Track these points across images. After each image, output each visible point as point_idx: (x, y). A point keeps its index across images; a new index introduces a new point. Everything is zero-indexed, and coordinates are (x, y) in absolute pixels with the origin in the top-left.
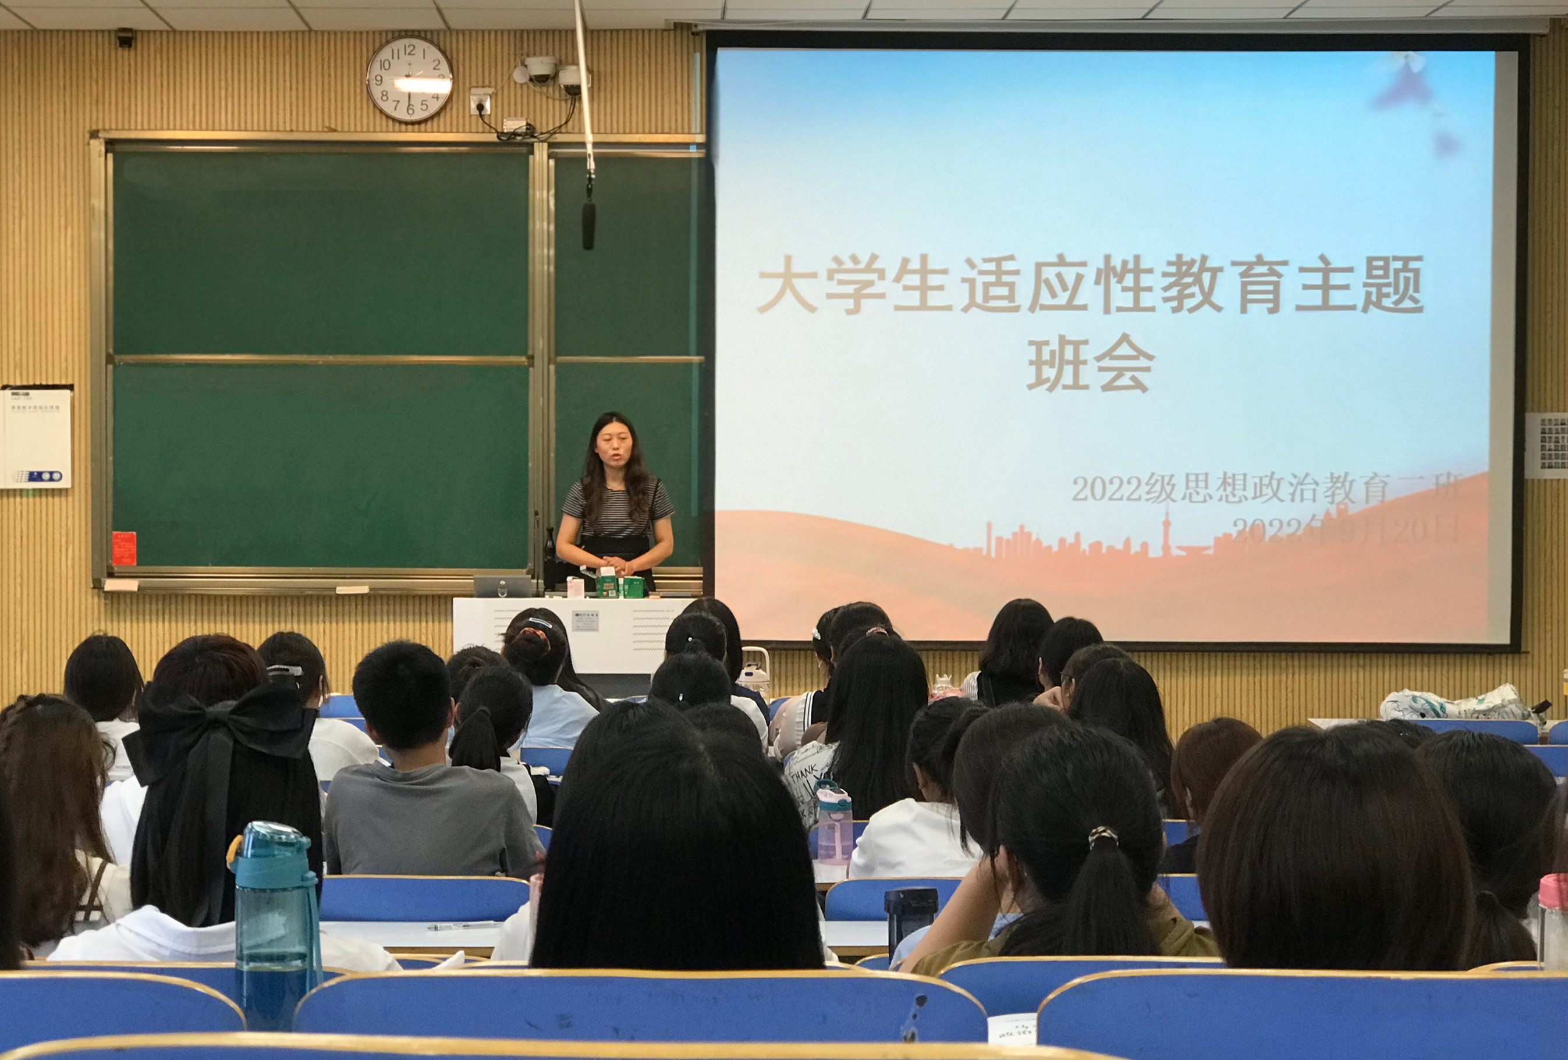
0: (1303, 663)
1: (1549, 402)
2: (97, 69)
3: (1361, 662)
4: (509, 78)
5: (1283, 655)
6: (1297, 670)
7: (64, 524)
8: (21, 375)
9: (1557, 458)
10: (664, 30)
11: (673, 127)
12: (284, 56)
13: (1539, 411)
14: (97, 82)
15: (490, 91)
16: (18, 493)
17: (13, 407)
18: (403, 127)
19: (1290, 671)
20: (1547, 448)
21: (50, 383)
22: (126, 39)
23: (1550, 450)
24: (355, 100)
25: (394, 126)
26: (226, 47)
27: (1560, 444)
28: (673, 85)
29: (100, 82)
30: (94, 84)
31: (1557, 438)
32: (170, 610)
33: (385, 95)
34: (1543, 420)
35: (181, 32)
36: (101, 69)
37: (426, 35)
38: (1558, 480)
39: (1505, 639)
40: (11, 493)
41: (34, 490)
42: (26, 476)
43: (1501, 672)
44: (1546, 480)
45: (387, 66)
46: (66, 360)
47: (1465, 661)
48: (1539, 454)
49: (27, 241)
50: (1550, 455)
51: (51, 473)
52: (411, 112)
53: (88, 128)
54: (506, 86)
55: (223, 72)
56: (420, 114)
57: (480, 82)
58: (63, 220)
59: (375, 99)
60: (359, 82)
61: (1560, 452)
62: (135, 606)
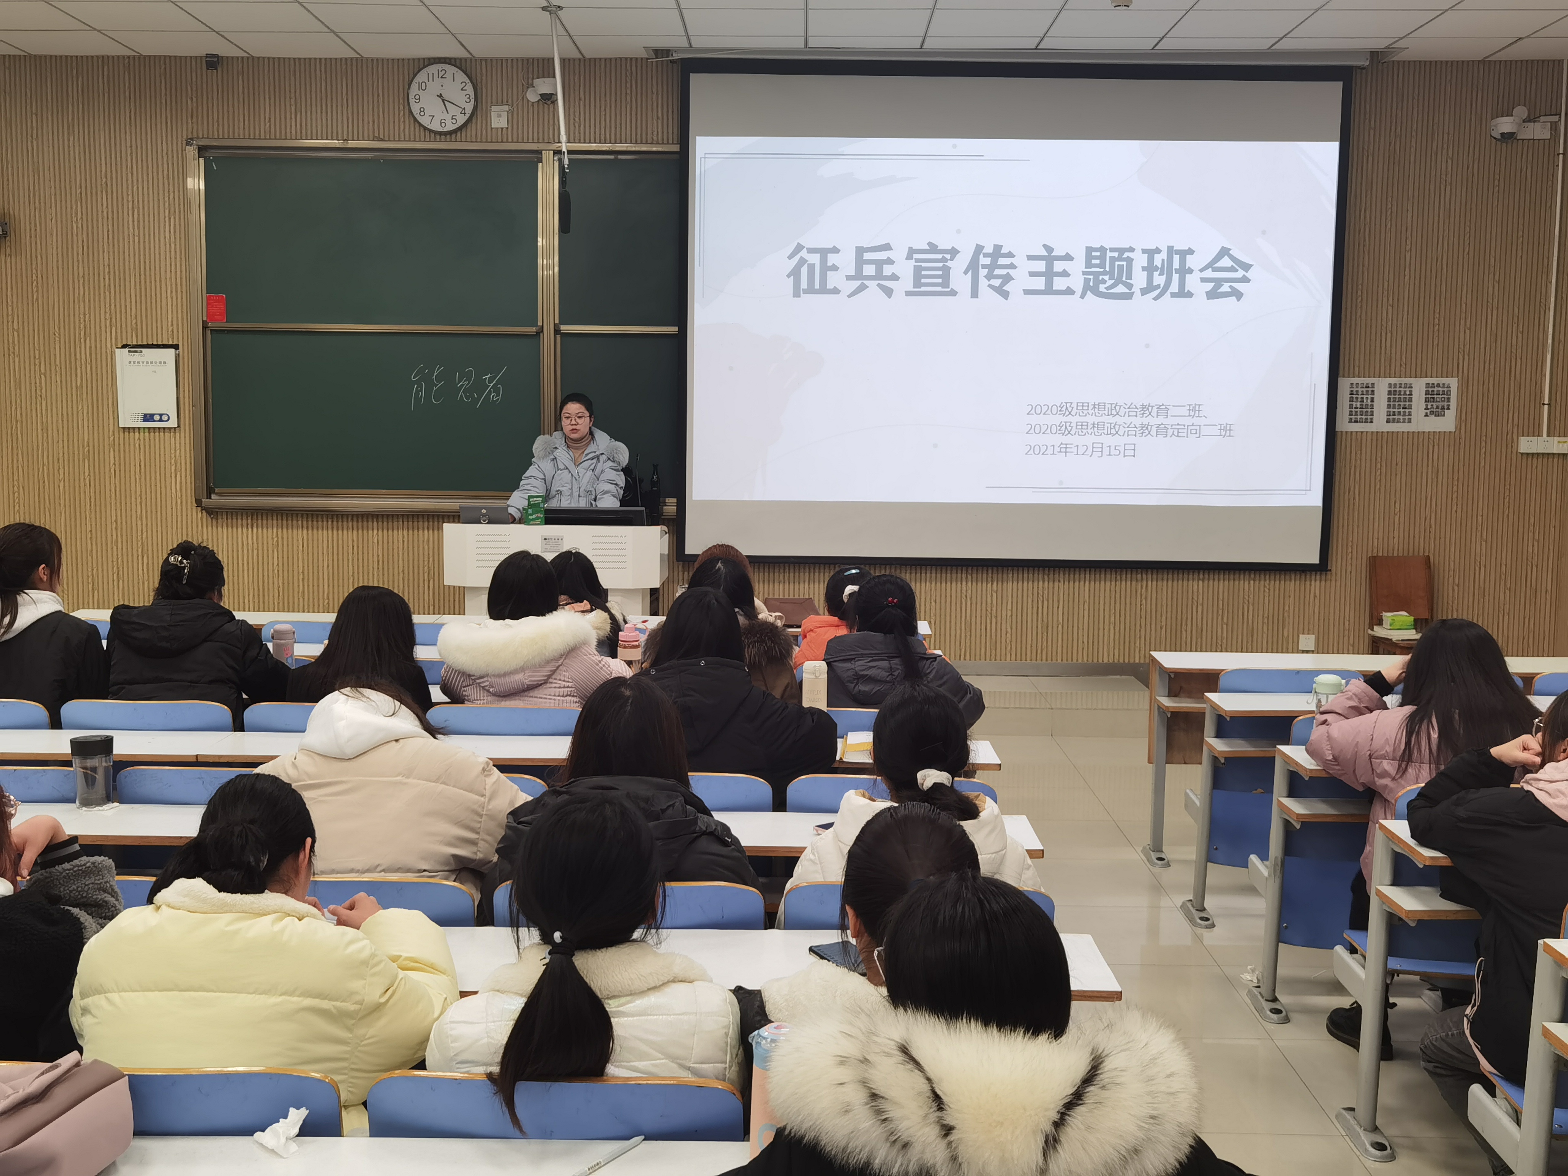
0: (1155, 576)
1: (1357, 369)
2: (192, 89)
3: (1201, 576)
4: (523, 98)
5: (1139, 570)
6: (1150, 583)
7: (173, 456)
8: (137, 336)
9: (1362, 415)
10: (648, 59)
11: (655, 138)
12: (342, 79)
13: (1349, 377)
14: (192, 99)
15: (506, 108)
16: (137, 430)
17: (130, 362)
18: (438, 137)
19: (1144, 583)
20: (1354, 406)
21: (160, 343)
22: (213, 62)
23: (1356, 408)
24: (399, 115)
25: (430, 136)
26: (295, 71)
27: (1364, 404)
28: (655, 104)
29: (195, 99)
30: (189, 102)
31: (1362, 398)
32: (257, 525)
33: (422, 110)
34: (1352, 384)
35: (258, 58)
36: (194, 89)
37: (456, 61)
38: (1362, 432)
39: (1315, 559)
40: (131, 430)
41: (149, 428)
42: (141, 417)
43: (1311, 585)
44: (1352, 432)
45: (424, 88)
46: (172, 325)
47: (1283, 577)
48: (1347, 410)
49: (139, 228)
50: (1356, 412)
51: (161, 415)
52: (443, 125)
53: (185, 137)
54: (520, 104)
55: (293, 91)
56: (450, 127)
57: (500, 101)
58: (167, 212)
59: (414, 114)
60: (401, 101)
61: (1364, 410)
62: (229, 521)
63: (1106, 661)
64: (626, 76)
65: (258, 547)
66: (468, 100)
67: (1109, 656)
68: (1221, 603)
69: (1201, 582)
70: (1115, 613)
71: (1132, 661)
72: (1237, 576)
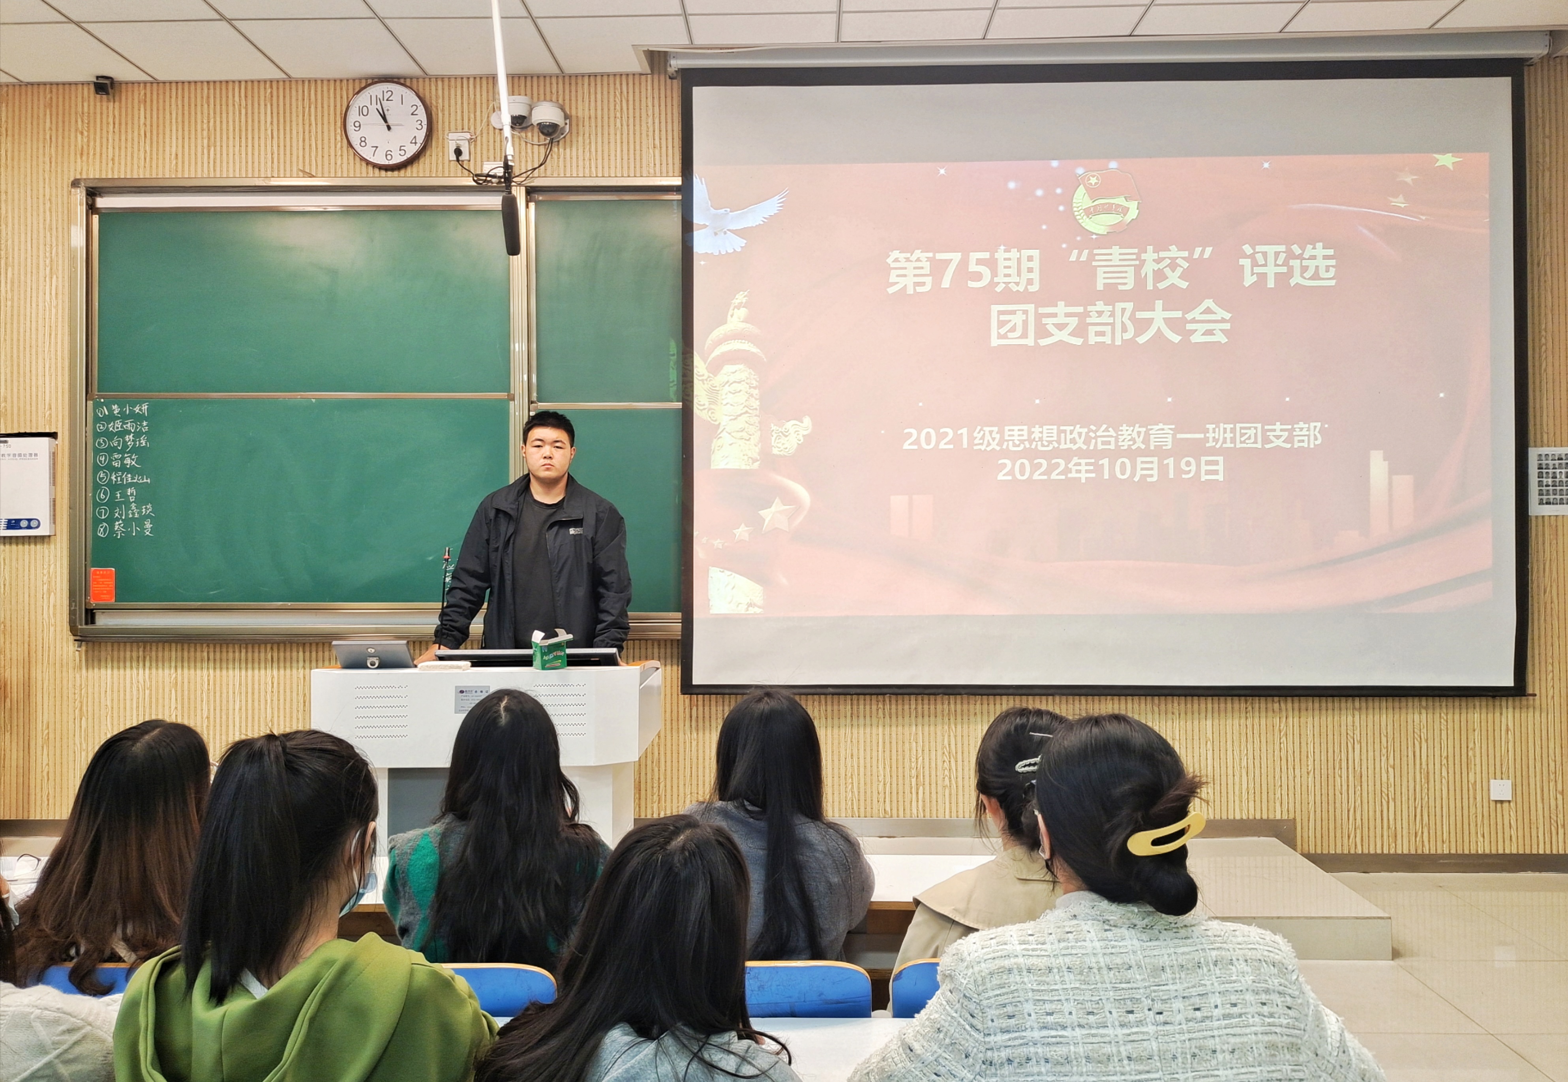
0: (1296, 705)
1: (1545, 436)
2: (82, 121)
3: (1357, 704)
4: (489, 125)
5: (1276, 699)
6: (1290, 714)
7: (45, 572)
9: (1555, 494)
10: (641, 74)
11: (652, 171)
12: (266, 105)
13: (1535, 446)
14: (82, 133)
15: (468, 136)
18: (383, 173)
19: (1284, 714)
20: (1545, 484)
21: (34, 430)
22: (104, 86)
23: (1547, 486)
24: (335, 146)
25: (374, 173)
26: (208, 97)
27: (1557, 480)
28: (651, 129)
29: (85, 133)
31: (1554, 473)
32: (150, 657)
33: (363, 140)
34: (1540, 455)
35: (164, 83)
36: (86, 120)
37: (404, 80)
38: (1557, 516)
39: (1509, 681)
41: (14, 537)
42: (3, 524)
43: (1501, 714)
44: (1543, 517)
45: (365, 113)
46: (50, 408)
47: (1464, 704)
48: (1537, 489)
49: (12, 291)
50: (1549, 490)
51: (29, 520)
52: (389, 157)
53: (72, 179)
54: (485, 132)
55: (205, 121)
56: (397, 159)
57: (460, 127)
58: (48, 269)
59: (354, 144)
60: (339, 131)
61: (1558, 488)
62: (115, 653)
63: (1238, 817)
64: (615, 96)
65: (151, 685)
66: (420, 127)
67: (1241, 810)
68: (1384, 739)
69: (1357, 713)
70: (1247, 754)
71: (1271, 817)
72: (1403, 704)
